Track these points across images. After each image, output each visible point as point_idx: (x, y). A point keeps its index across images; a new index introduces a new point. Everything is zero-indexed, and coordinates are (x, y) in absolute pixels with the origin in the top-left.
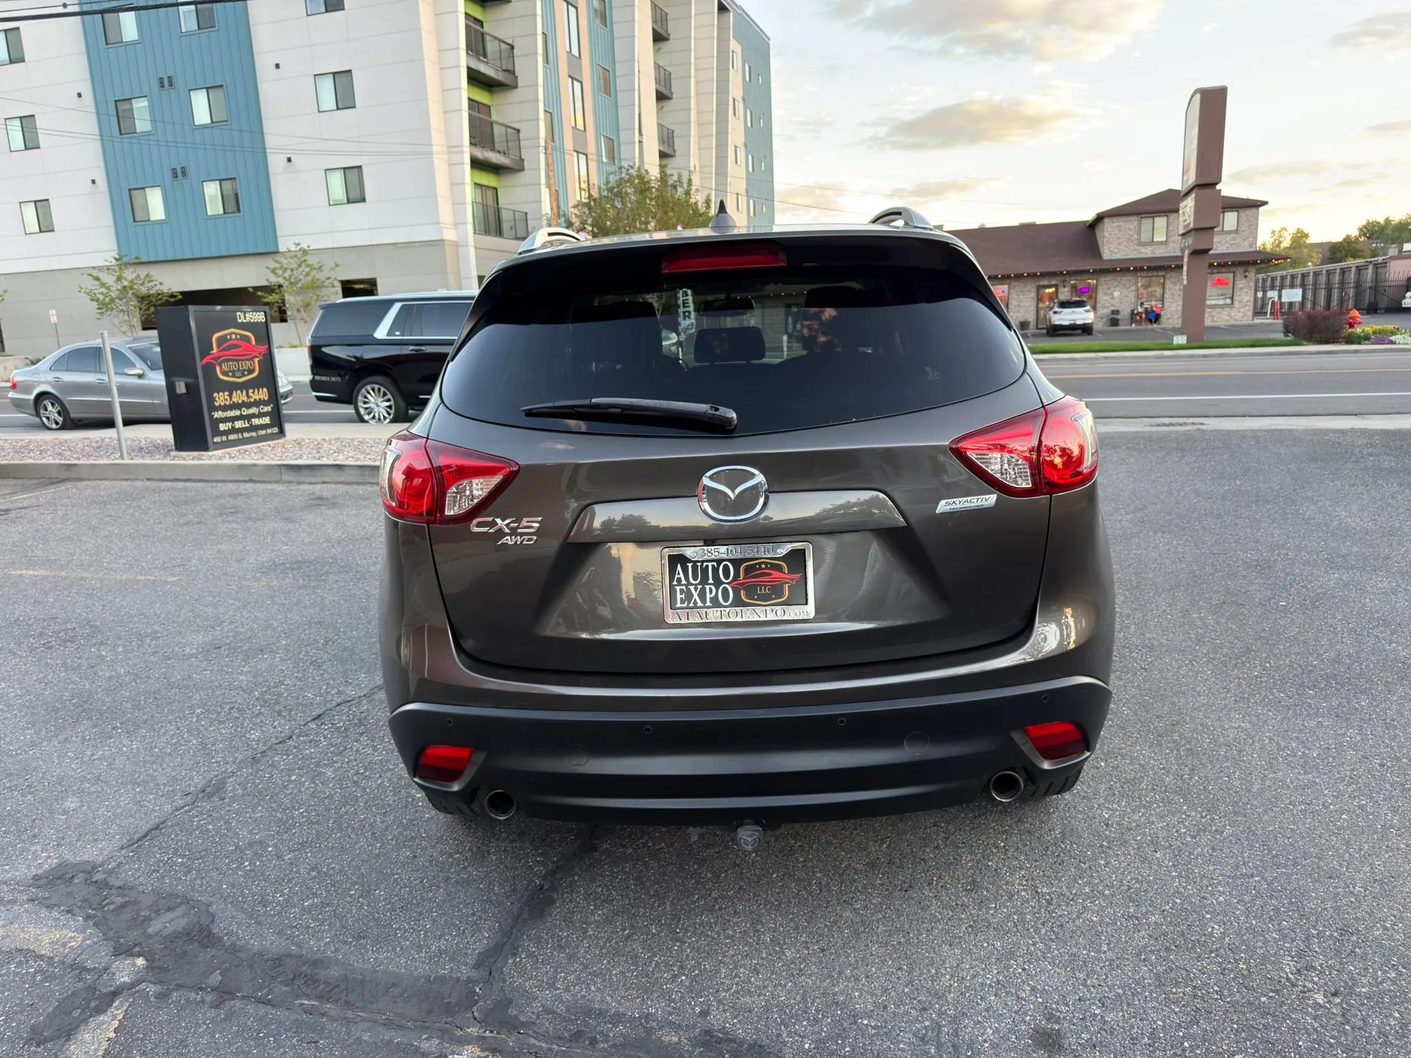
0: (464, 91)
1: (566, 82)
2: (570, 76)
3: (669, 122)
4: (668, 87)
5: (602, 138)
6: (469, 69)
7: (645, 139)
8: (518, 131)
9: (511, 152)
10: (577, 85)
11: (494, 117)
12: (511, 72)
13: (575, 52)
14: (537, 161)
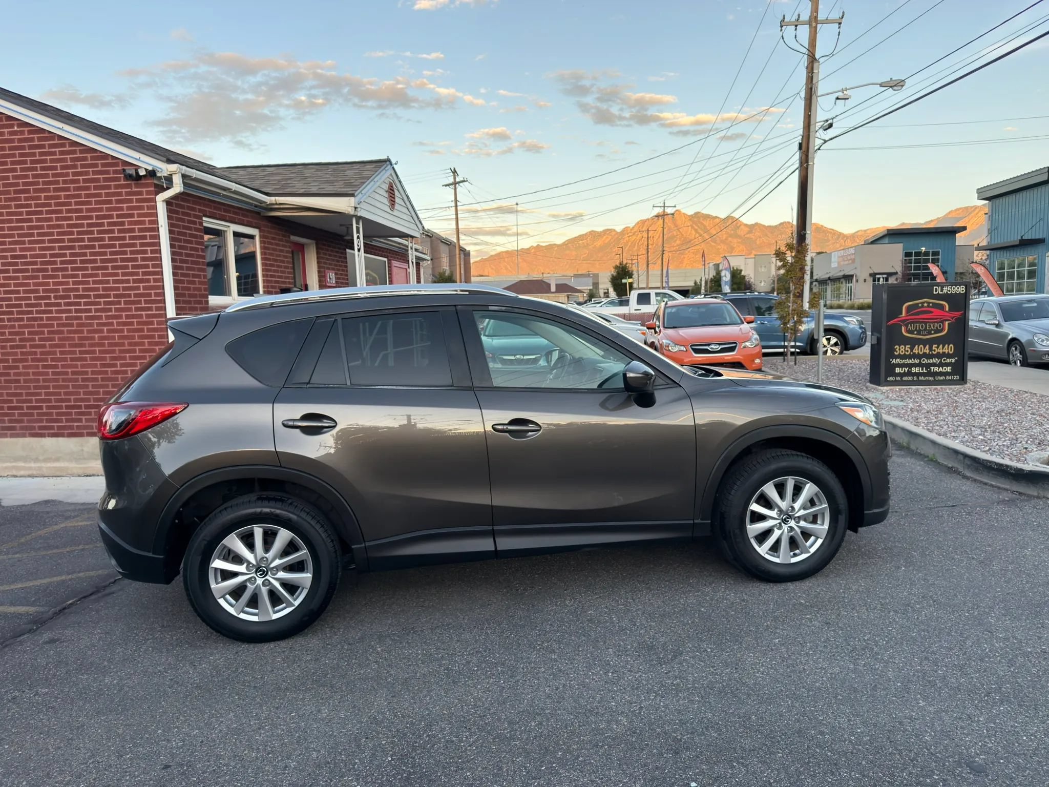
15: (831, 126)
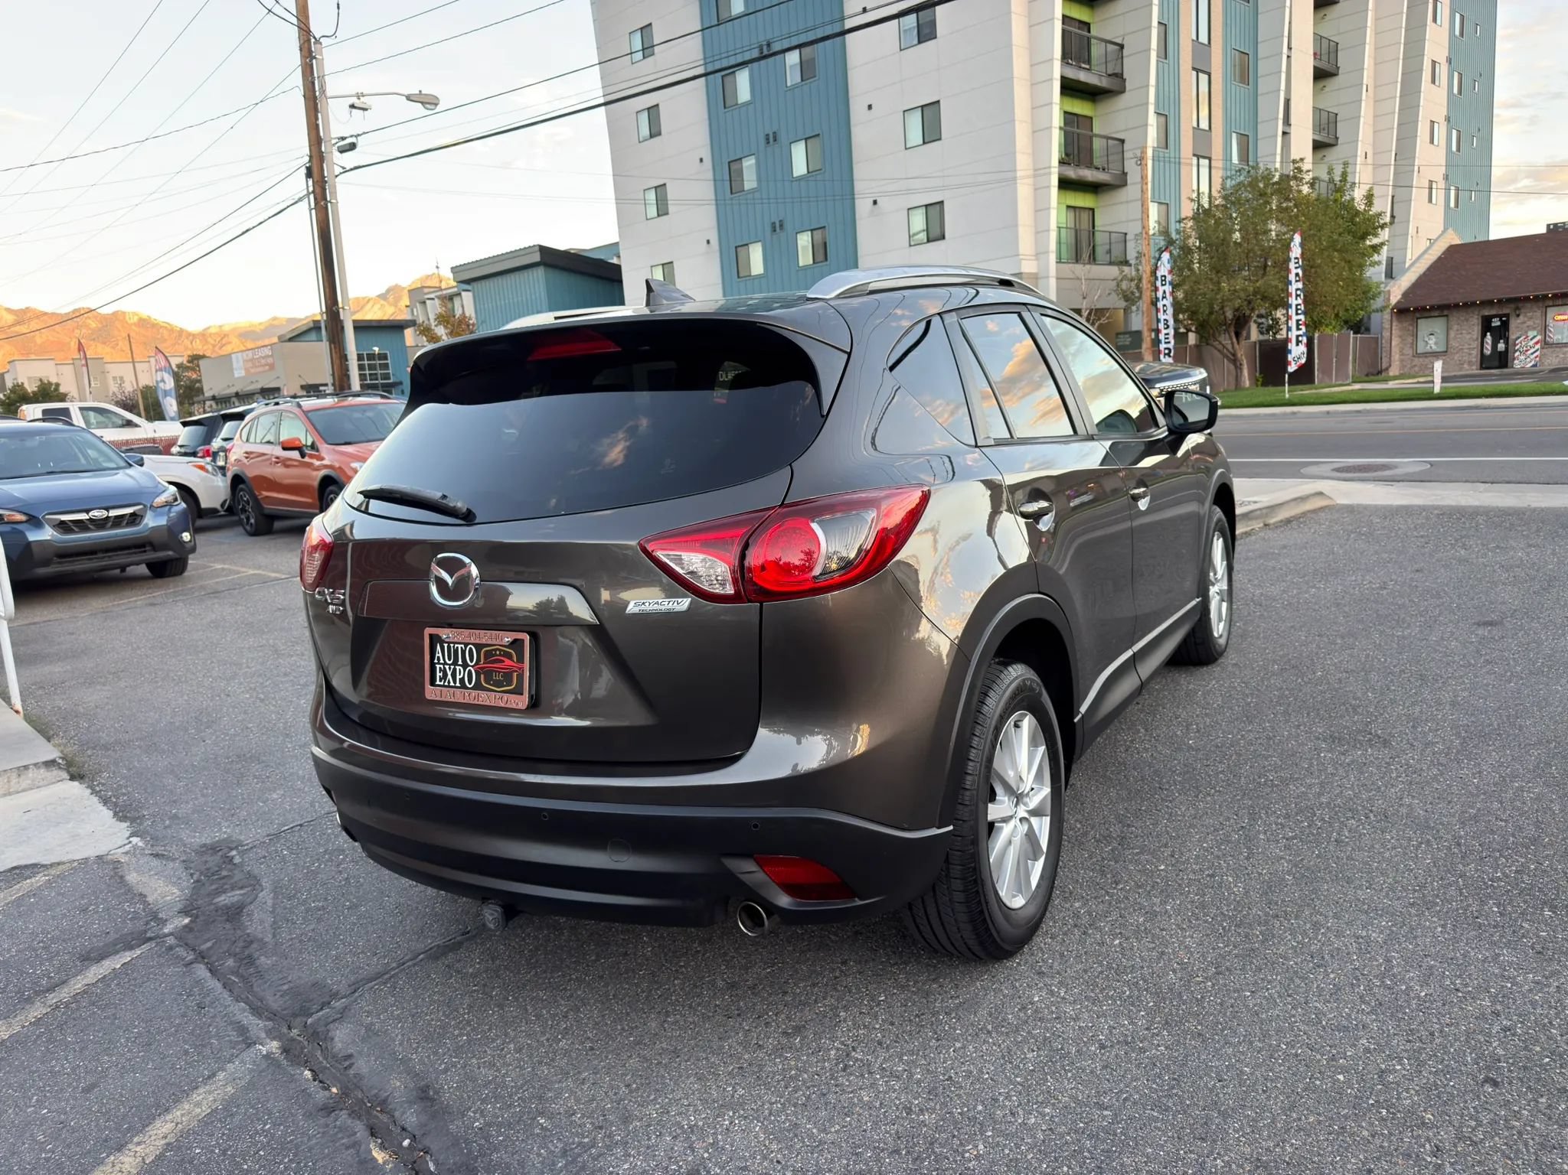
0: (1056, 107)
1: (1188, 76)
2: (1194, 69)
3: (1329, 104)
4: (1332, 61)
5: (1234, 135)
6: (1063, 78)
7: (1293, 130)
8: (1122, 141)
9: (1111, 166)
10: (1203, 78)
11: (1096, 130)
12: (1119, 76)
13: (1203, 38)
14: (1144, 174)
15: (352, 147)
